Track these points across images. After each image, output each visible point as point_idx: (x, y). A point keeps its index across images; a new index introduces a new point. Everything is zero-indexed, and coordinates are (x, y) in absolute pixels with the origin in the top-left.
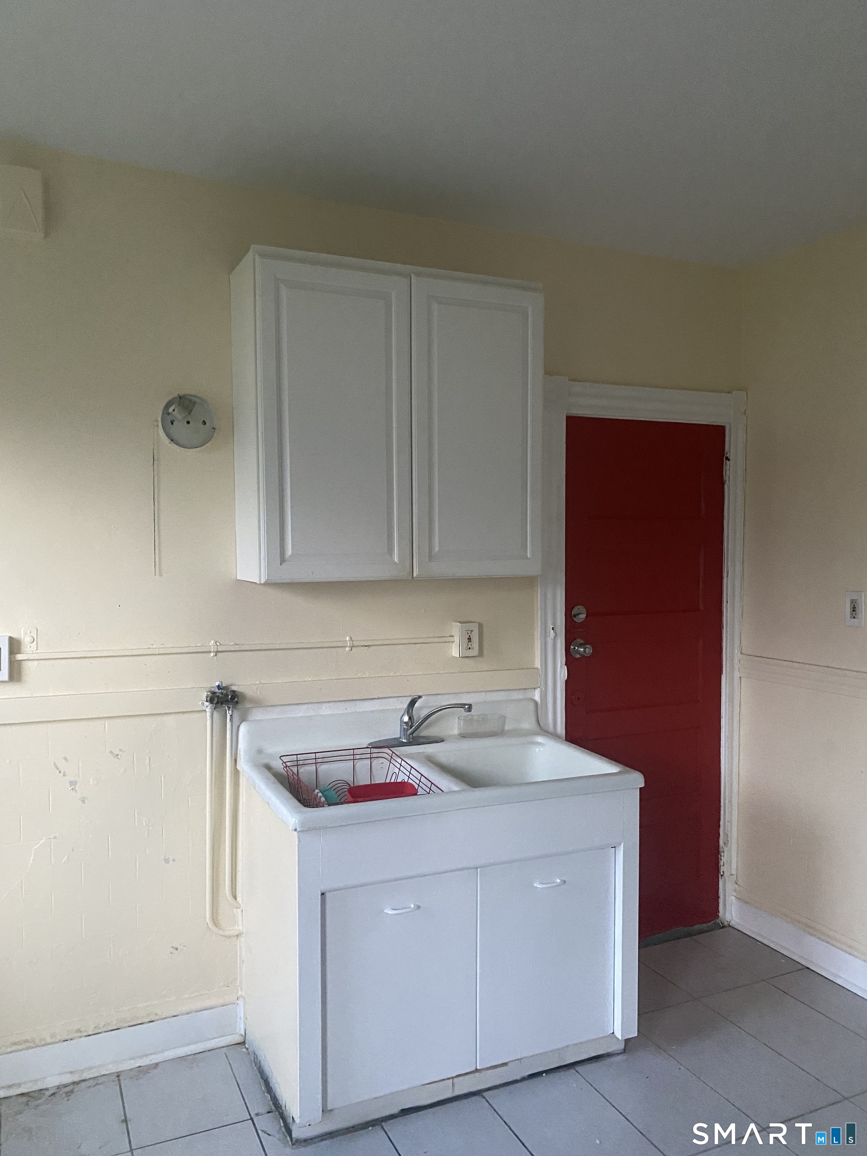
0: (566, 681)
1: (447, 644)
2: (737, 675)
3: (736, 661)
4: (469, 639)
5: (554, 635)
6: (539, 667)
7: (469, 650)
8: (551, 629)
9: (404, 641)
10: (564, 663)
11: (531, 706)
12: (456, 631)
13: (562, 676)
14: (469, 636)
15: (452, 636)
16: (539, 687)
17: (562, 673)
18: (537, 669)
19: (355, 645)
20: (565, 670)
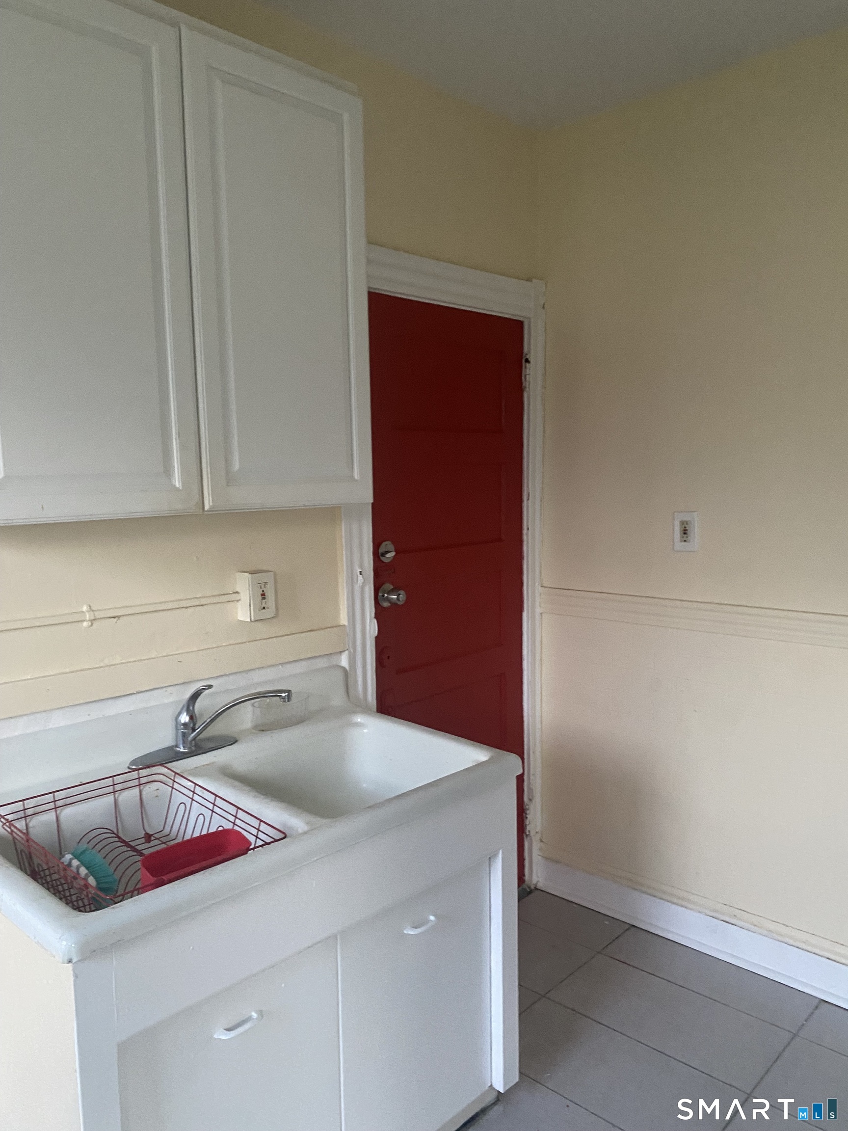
0: (376, 638)
1: (232, 604)
2: (538, 610)
3: (537, 595)
4: (263, 595)
5: (362, 581)
6: (346, 624)
7: (264, 611)
8: (359, 573)
9: (170, 606)
10: (373, 615)
11: (340, 675)
12: (243, 584)
13: (372, 630)
14: (263, 591)
15: (237, 592)
16: (347, 650)
17: (372, 628)
18: (344, 626)
19: (98, 617)
20: (375, 624)
